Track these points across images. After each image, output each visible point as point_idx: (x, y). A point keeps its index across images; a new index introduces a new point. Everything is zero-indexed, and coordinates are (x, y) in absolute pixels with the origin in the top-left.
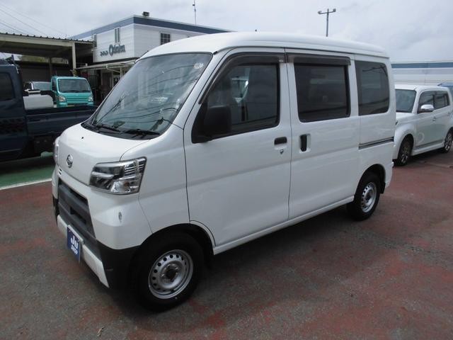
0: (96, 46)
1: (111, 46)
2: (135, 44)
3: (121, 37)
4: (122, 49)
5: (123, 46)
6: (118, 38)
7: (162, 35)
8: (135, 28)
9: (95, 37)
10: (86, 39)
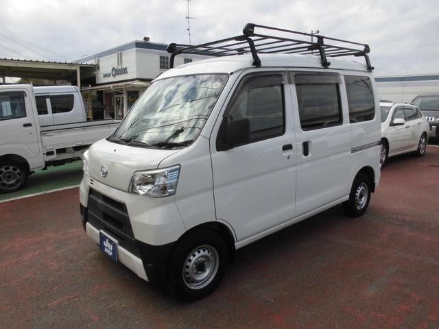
0: (99, 69)
1: (113, 69)
2: (137, 66)
3: (124, 60)
4: (124, 71)
5: (126, 68)
6: (120, 61)
7: (161, 57)
8: (137, 51)
9: (98, 61)
10: (89, 63)
